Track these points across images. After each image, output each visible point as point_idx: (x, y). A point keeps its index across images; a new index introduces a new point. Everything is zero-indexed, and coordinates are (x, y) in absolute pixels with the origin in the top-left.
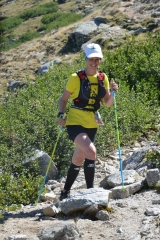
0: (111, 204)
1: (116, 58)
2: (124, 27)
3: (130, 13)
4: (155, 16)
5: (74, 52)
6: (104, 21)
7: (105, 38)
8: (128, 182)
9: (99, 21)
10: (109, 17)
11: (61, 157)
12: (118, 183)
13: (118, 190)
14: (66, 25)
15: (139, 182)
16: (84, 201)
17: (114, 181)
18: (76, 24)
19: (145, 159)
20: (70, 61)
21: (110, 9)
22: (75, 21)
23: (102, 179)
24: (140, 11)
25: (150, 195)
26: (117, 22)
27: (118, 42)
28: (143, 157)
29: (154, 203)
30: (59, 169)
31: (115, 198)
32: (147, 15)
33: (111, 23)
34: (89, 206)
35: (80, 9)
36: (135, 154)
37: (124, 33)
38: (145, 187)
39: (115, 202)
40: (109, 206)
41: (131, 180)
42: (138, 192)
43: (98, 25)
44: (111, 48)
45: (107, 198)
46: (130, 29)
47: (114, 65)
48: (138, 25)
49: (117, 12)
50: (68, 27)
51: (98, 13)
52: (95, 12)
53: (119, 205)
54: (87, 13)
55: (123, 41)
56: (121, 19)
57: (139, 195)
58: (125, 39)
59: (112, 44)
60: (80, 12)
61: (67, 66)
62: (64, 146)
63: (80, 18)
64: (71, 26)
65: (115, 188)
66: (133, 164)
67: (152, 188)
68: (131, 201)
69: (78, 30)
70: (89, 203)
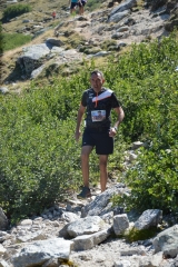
0: (74, 257)
1: (72, 87)
2: (81, 51)
3: (88, 34)
4: (116, 37)
5: (23, 80)
6: (57, 44)
7: (59, 63)
8: (92, 230)
9: (51, 44)
10: (63, 39)
11: (12, 203)
12: (81, 231)
13: (81, 241)
14: (13, 48)
15: (105, 231)
16: (42, 254)
17: (76, 229)
18: (25, 47)
19: (111, 204)
20: (19, 91)
21: (64, 29)
22: (22, 44)
23: (61, 228)
24: (99, 32)
25: (118, 245)
26: (73, 44)
27: (74, 68)
28: (109, 201)
29: (123, 254)
30: (9, 218)
31: (77, 250)
32: (107, 37)
33: (66, 47)
34: (47, 260)
35: (28, 29)
36: (99, 198)
37: (81, 57)
38: (112, 236)
39: (77, 254)
40: (71, 260)
41: (95, 228)
42: (104, 242)
43: (51, 48)
44: (67, 74)
45: (68, 250)
46: (87, 53)
47: (71, 95)
48: (97, 49)
49: (72, 33)
50: (15, 51)
51: (50, 34)
52: (47, 33)
53: (83, 258)
54: (36, 34)
55: (80, 67)
56: (77, 41)
57: (105, 246)
58: (82, 64)
59: (67, 70)
60: (28, 33)
61: (15, 96)
62: (15, 191)
63: (29, 39)
64: (19, 49)
65: (77, 238)
66: (96, 210)
67: (120, 237)
68: (96, 253)
69: (27, 54)
70: (47, 257)
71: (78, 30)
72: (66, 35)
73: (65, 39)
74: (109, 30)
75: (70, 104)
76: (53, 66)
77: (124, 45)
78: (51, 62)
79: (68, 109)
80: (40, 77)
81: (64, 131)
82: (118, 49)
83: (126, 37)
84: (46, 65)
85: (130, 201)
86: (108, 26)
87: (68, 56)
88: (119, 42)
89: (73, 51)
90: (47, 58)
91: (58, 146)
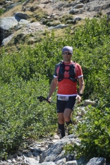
71: (41, 6)
72: (32, 10)
73: (31, 13)
74: (68, 6)
75: (33, 67)
76: (20, 36)
77: (80, 19)
78: (19, 32)
79: (32, 71)
80: (9, 45)
81: (27, 90)
82: (74, 23)
83: (82, 12)
84: (15, 34)
85: (80, 149)
86: (67, 3)
87: (33, 28)
88: (76, 17)
89: (38, 24)
90: (16, 28)
91: (22, 102)
